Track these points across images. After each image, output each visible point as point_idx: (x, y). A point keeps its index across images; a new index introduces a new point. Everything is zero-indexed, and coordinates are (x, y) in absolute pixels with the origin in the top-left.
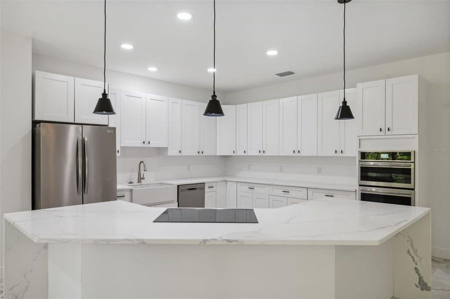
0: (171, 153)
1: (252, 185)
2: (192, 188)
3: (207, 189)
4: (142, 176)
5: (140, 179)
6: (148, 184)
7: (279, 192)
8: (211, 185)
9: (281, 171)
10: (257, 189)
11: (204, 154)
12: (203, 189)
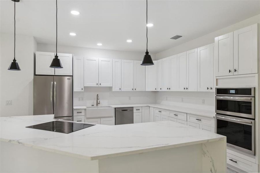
0: (114, 90)
1: (161, 110)
2: (124, 110)
3: (135, 111)
4: (98, 102)
5: (98, 104)
6: (101, 107)
7: (172, 115)
8: (138, 108)
9: (182, 101)
10: (163, 113)
11: (136, 90)
12: (133, 110)
